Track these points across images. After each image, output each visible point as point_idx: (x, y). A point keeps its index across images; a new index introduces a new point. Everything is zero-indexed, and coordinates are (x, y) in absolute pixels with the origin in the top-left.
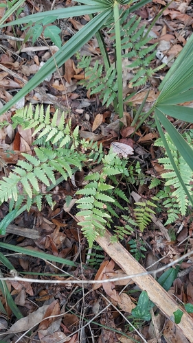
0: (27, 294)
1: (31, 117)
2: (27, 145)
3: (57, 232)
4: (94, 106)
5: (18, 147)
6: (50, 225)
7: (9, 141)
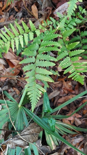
0: (78, 118)
1: (3, 43)
2: (16, 61)
3: (65, 83)
4: (24, 12)
5: (13, 65)
6: (59, 83)
7: (7, 66)
